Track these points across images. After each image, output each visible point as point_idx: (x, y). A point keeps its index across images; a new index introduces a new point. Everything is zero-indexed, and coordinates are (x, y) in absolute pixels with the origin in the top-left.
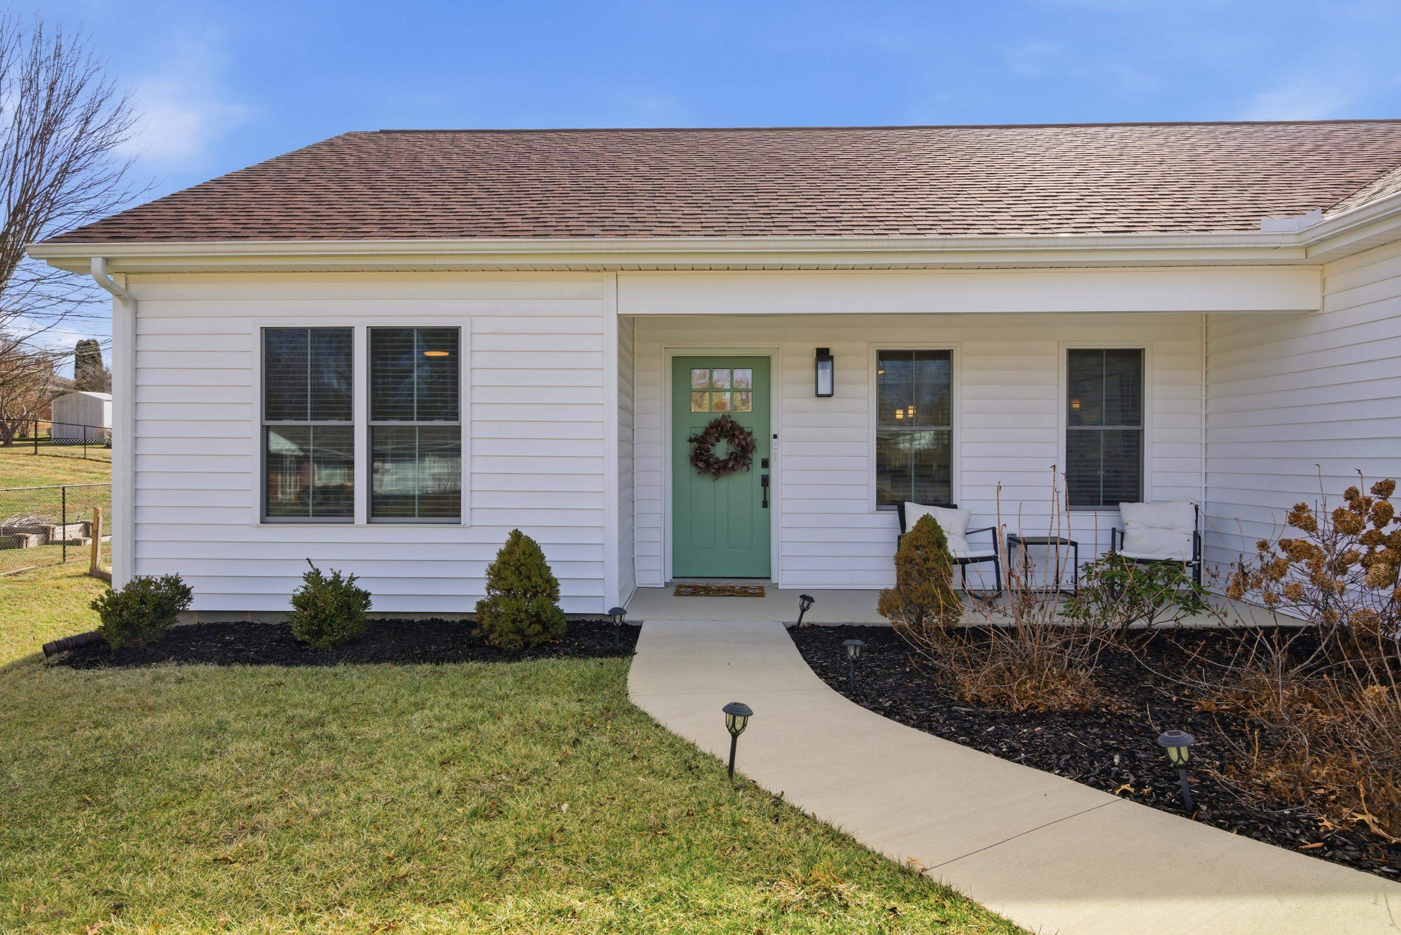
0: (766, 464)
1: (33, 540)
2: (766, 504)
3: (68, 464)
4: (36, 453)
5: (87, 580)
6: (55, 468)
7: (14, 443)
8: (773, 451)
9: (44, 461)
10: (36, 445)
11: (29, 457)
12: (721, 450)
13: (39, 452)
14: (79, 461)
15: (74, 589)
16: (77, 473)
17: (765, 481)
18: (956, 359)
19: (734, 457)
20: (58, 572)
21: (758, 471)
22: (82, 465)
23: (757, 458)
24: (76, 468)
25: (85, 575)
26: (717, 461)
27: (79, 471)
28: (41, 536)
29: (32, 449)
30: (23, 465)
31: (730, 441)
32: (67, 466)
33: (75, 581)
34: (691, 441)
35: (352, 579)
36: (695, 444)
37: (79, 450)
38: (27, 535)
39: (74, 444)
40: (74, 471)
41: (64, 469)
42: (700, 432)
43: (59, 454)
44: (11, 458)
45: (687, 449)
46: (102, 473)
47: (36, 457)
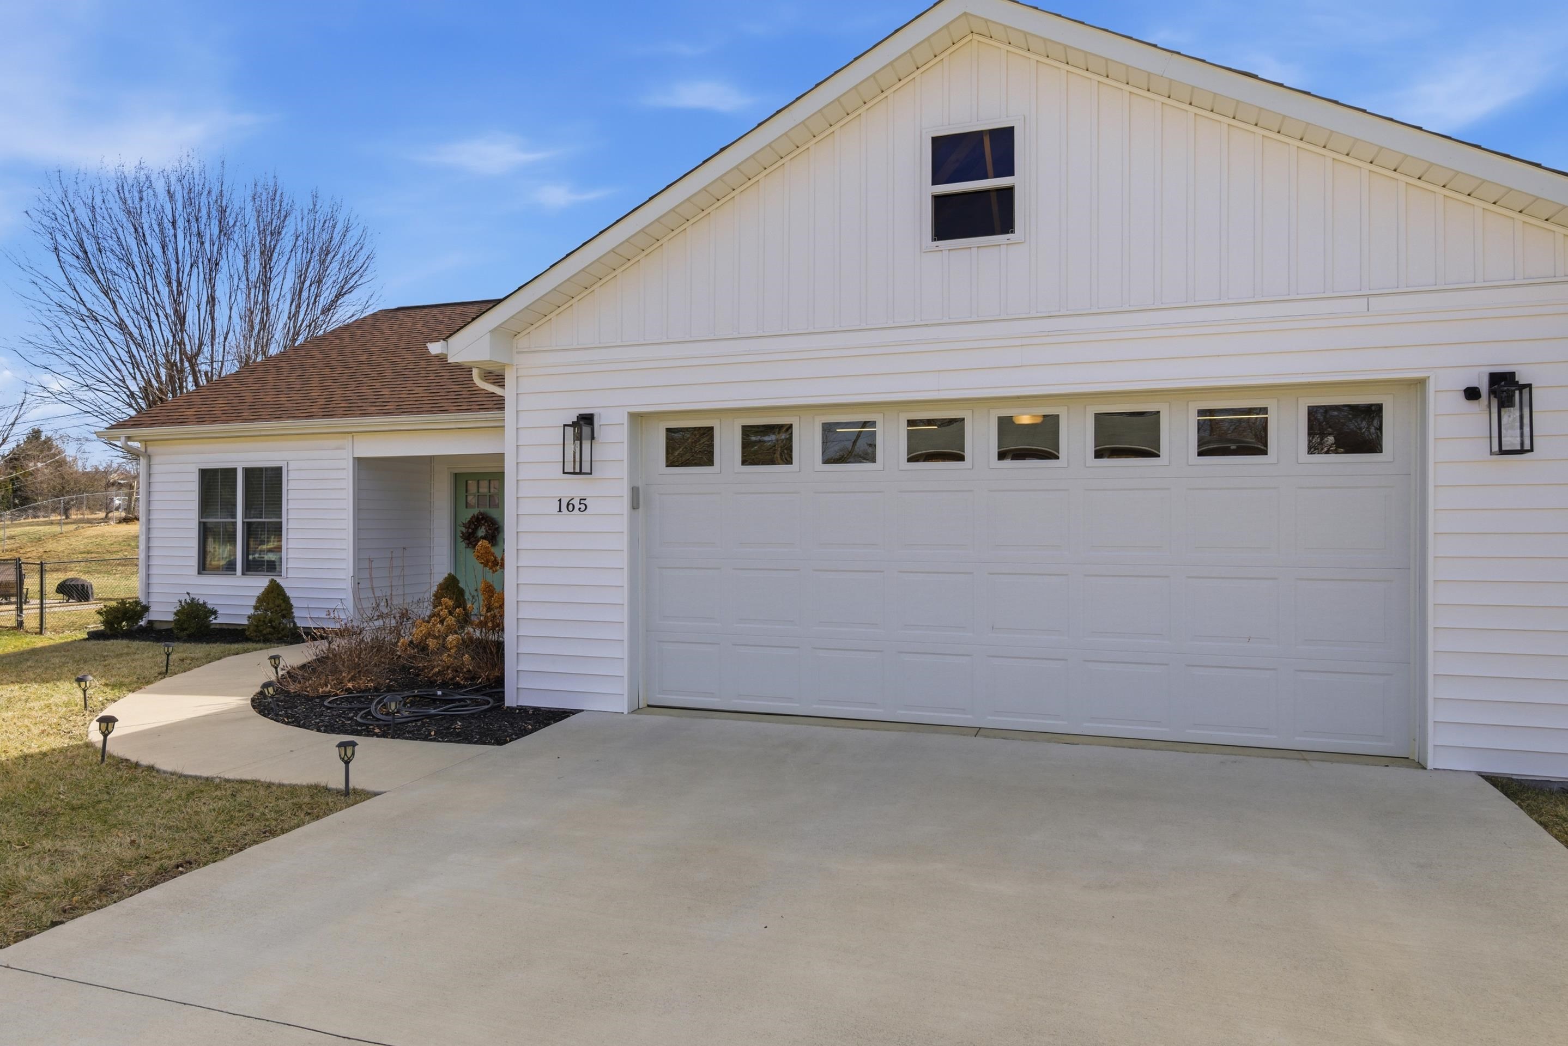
12: (481, 532)
26: (476, 539)
36: (463, 529)
42: (466, 521)
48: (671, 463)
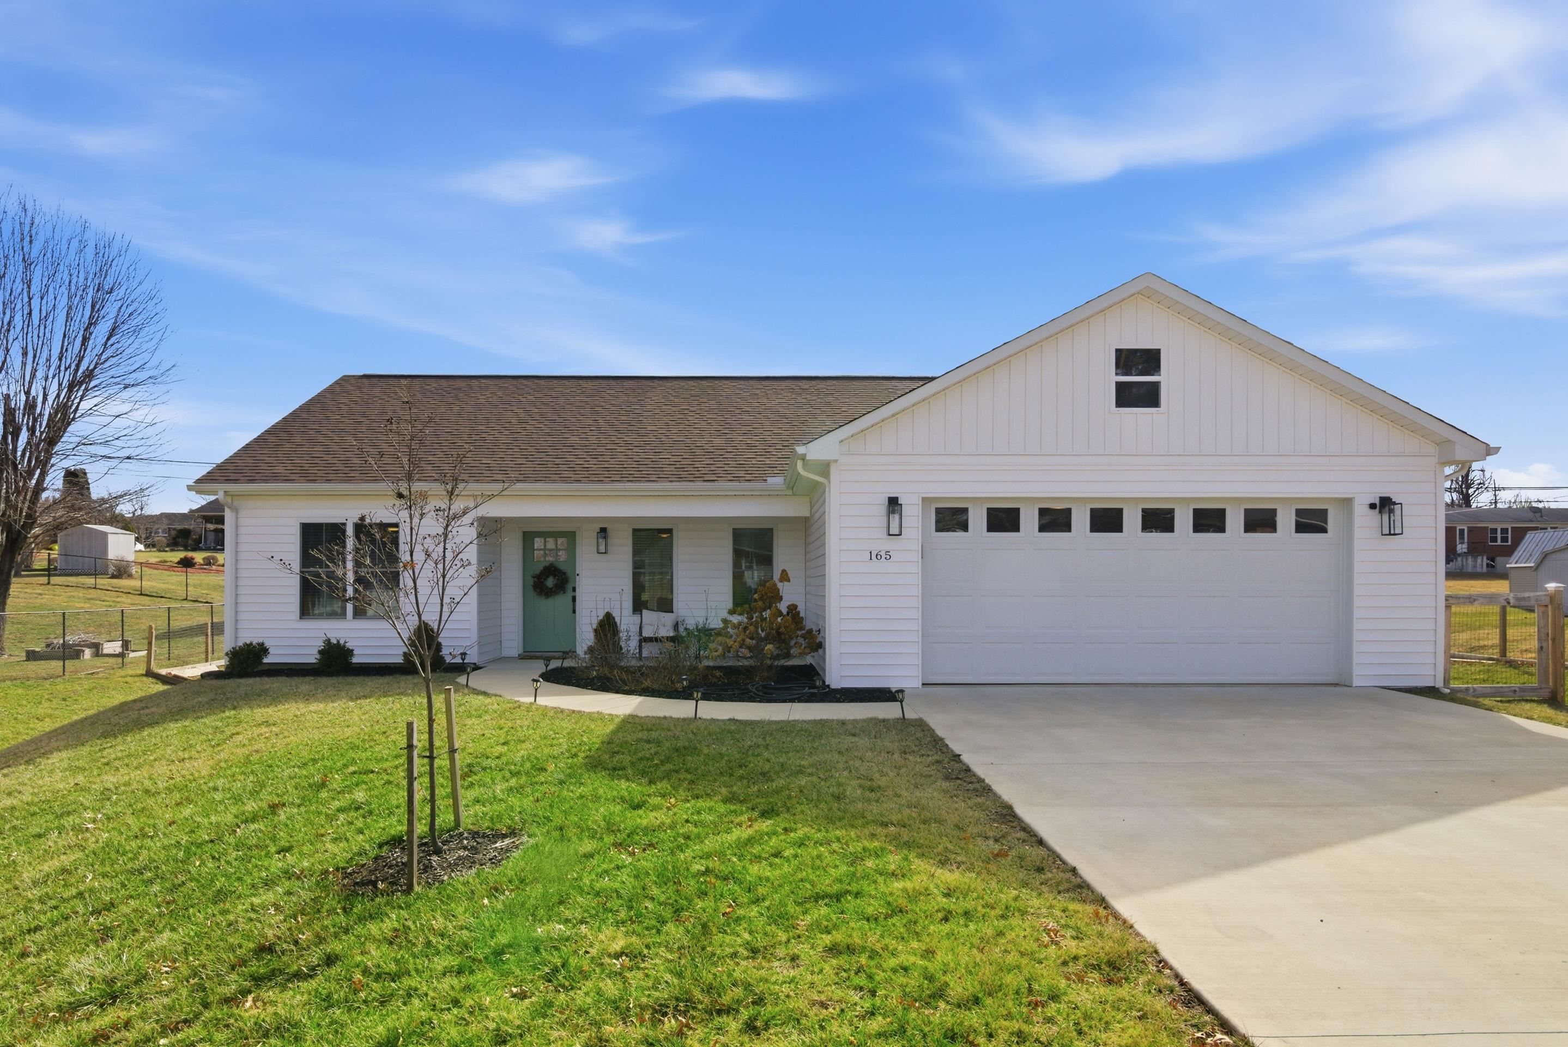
0: (574, 589)
1: (88, 653)
2: (574, 612)
3: (81, 593)
4: (49, 583)
5: (145, 679)
6: (70, 597)
7: (23, 573)
8: (577, 583)
9: (58, 590)
10: (49, 576)
11: (43, 587)
12: (550, 582)
13: (52, 582)
14: (91, 591)
15: (138, 684)
16: (92, 601)
17: (574, 599)
18: (675, 532)
19: (556, 586)
20: (122, 673)
21: (570, 594)
22: (94, 594)
23: (569, 587)
24: (89, 596)
25: (143, 675)
26: (547, 588)
27: (92, 599)
28: (93, 650)
29: (45, 580)
30: (40, 594)
31: (555, 577)
32: (81, 595)
33: (136, 679)
34: (533, 577)
35: (345, 642)
36: (536, 579)
37: (90, 581)
38: (84, 649)
39: (82, 575)
40: (88, 599)
41: (79, 598)
42: (537, 572)
43: (70, 584)
44: (27, 588)
45: (531, 581)
46: (114, 601)
47: (49, 587)
48: (938, 530)
